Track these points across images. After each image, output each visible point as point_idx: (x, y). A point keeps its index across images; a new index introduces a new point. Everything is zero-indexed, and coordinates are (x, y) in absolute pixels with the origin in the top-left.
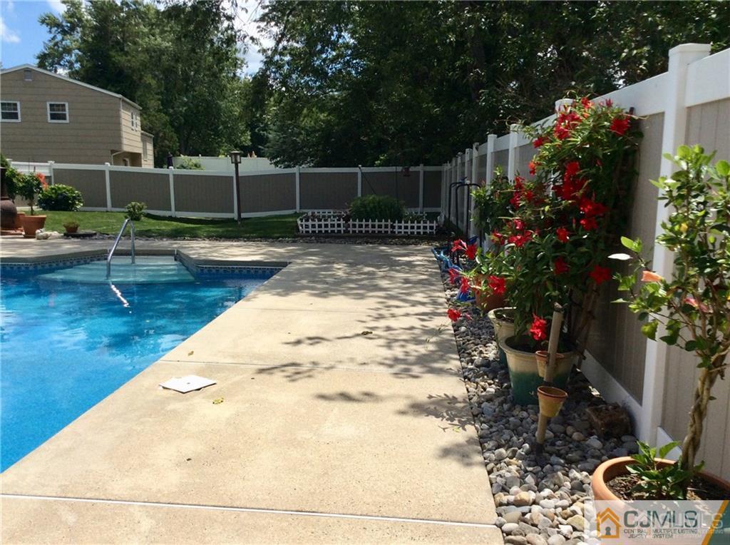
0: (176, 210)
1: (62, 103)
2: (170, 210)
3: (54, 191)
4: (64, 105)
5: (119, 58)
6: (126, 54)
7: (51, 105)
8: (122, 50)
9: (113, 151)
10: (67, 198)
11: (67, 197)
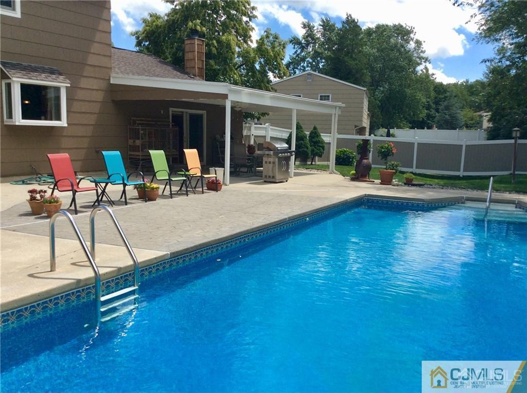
0: (416, 168)
1: (328, 95)
2: (412, 167)
3: (342, 153)
4: (329, 96)
5: (351, 62)
6: (355, 59)
7: (321, 96)
8: (351, 57)
9: (356, 126)
10: (349, 158)
11: (349, 156)
